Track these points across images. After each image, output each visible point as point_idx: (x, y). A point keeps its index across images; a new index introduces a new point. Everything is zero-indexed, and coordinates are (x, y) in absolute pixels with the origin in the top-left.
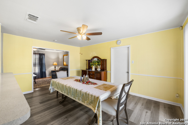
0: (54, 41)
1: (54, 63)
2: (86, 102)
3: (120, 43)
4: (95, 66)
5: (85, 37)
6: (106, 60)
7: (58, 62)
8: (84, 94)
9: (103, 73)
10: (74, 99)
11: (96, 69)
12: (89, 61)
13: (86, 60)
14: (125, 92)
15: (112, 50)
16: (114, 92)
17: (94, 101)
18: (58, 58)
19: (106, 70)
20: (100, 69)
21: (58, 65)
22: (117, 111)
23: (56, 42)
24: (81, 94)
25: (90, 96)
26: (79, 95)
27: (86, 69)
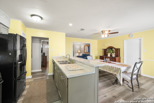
0: (83, 38)
1: (78, 51)
2: (112, 71)
3: (132, 36)
4: (110, 53)
5: (106, 36)
6: (120, 49)
7: (80, 50)
8: (110, 67)
9: (117, 58)
10: (103, 70)
11: (111, 55)
12: (105, 49)
13: (103, 49)
14: (137, 68)
15: (125, 41)
16: (129, 68)
17: (117, 70)
18: (80, 48)
19: (120, 56)
20: (114, 56)
21: (81, 52)
22: (132, 78)
23: (85, 38)
24: (108, 67)
25: (114, 68)
26: (107, 68)
27: (103, 55)
